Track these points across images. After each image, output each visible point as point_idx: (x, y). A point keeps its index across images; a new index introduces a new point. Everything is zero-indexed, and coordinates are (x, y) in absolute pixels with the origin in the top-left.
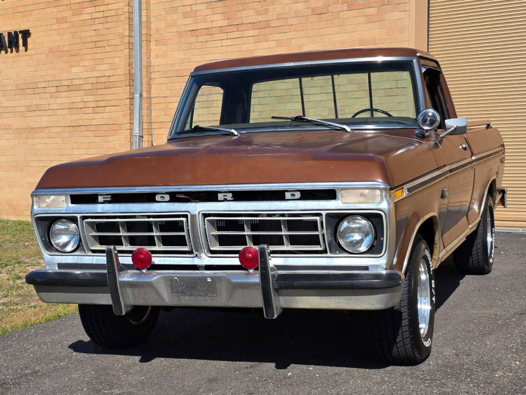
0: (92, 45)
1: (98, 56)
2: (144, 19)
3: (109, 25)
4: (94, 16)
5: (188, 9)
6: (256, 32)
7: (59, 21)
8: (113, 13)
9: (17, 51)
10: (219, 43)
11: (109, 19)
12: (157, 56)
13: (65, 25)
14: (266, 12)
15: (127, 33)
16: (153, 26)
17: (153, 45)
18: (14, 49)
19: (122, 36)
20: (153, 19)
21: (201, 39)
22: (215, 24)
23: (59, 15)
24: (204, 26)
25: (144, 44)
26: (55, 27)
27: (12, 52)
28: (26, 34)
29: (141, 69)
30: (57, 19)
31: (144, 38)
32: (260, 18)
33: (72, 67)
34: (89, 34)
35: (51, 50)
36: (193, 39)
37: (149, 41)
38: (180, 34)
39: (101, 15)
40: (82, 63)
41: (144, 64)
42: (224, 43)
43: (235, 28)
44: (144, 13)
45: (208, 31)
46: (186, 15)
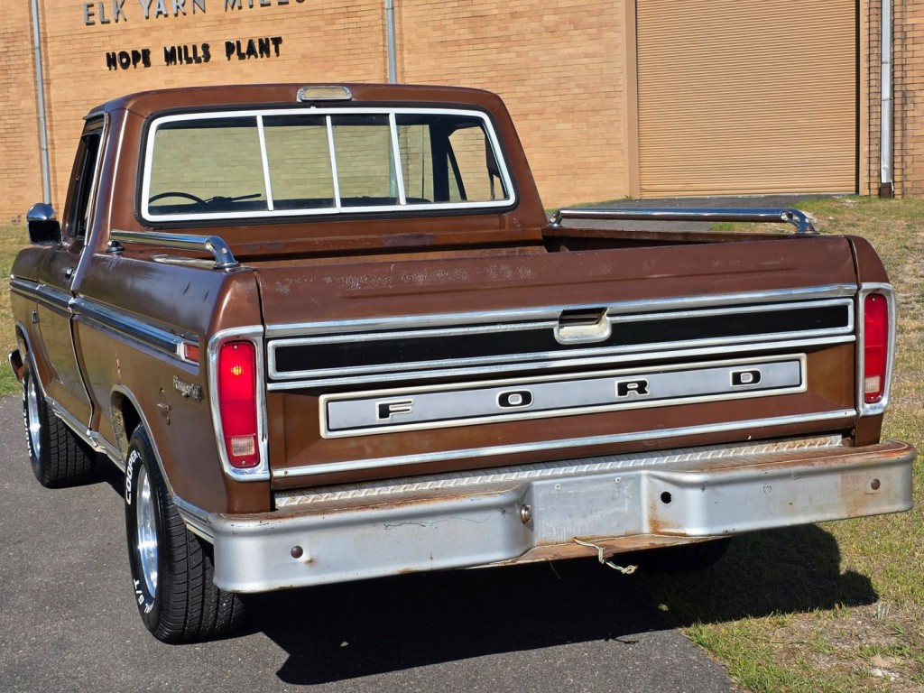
0: (347, 52)
1: (352, 62)
2: (397, 31)
3: (363, 35)
4: (347, 26)
5: (437, 23)
6: (499, 45)
7: (311, 29)
8: (366, 24)
9: (268, 56)
10: (467, 53)
11: (362, 30)
12: (410, 63)
13: (318, 34)
14: (507, 28)
15: (381, 43)
16: (405, 37)
17: (406, 54)
18: (264, 54)
19: (376, 45)
20: (405, 31)
21: (450, 49)
22: (462, 37)
23: (312, 24)
24: (453, 38)
25: (398, 53)
26: (308, 35)
27: (262, 57)
28: (277, 41)
29: (396, 75)
30: (310, 28)
31: (398, 48)
32: (502, 33)
33: (326, 71)
34: (343, 42)
35: (304, 56)
36: (443, 50)
37: (402, 50)
38: (431, 45)
39: (354, 25)
40: (336, 69)
41: (399, 70)
42: (471, 53)
43: (480, 41)
44: (397, 26)
45: (456, 43)
46: (435, 29)
